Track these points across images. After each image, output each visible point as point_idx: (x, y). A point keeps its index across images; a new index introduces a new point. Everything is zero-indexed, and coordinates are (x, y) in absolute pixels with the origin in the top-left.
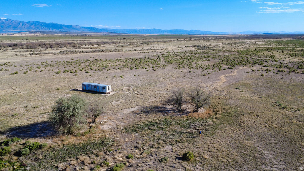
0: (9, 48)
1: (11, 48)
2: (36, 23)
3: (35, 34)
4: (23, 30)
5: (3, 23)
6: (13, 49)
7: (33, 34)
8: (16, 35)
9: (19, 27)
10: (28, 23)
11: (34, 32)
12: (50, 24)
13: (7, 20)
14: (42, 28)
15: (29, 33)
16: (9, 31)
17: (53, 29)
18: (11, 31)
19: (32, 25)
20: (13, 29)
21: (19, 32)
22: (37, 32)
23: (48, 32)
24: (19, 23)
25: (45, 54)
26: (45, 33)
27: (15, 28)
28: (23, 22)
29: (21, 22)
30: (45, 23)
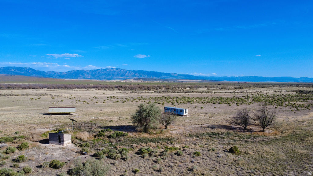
0: (116, 89)
1: (117, 89)
2: (140, 72)
3: (138, 81)
4: (129, 78)
5: (114, 72)
6: (118, 89)
7: (136, 81)
8: (122, 81)
9: (126, 75)
10: (134, 71)
11: (137, 79)
12: (151, 72)
13: (117, 69)
14: (144, 76)
15: (133, 80)
16: (118, 79)
17: (153, 77)
18: (119, 79)
19: (136, 73)
20: (122, 77)
21: (126, 79)
22: (140, 79)
23: (149, 80)
24: (126, 72)
25: (142, 92)
26: (146, 80)
27: (122, 76)
28: (129, 71)
29: (128, 70)
30: (147, 72)
